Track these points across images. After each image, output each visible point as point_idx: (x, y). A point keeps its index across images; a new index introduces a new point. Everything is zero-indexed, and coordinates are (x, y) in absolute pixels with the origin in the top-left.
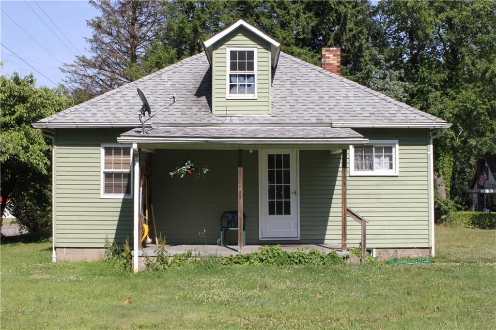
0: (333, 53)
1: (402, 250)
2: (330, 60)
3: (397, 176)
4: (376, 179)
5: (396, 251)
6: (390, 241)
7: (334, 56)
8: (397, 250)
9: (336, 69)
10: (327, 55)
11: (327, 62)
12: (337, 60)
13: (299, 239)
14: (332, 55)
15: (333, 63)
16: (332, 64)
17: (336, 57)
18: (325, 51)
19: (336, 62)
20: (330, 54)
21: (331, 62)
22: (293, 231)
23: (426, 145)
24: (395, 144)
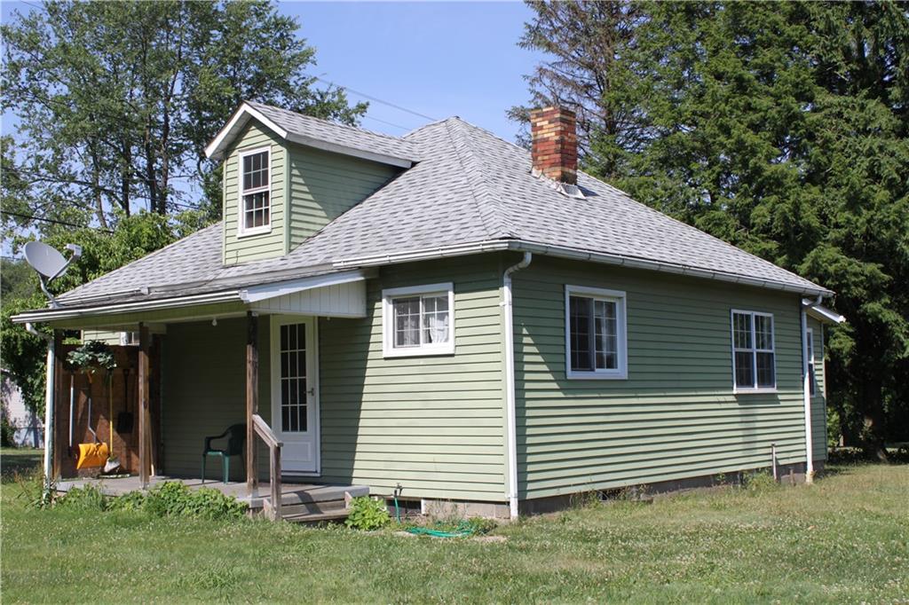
0: (549, 117)
1: (466, 504)
2: (544, 131)
3: (452, 355)
4: (422, 361)
5: (456, 506)
6: (444, 485)
7: (550, 123)
8: (458, 504)
9: (553, 147)
10: (538, 124)
11: (539, 137)
12: (555, 129)
13: (319, 475)
14: (546, 122)
15: (548, 138)
16: (546, 140)
17: (552, 125)
18: (534, 116)
19: (553, 134)
20: (543, 121)
21: (546, 136)
22: (309, 460)
23: (497, 289)
24: (447, 291)
